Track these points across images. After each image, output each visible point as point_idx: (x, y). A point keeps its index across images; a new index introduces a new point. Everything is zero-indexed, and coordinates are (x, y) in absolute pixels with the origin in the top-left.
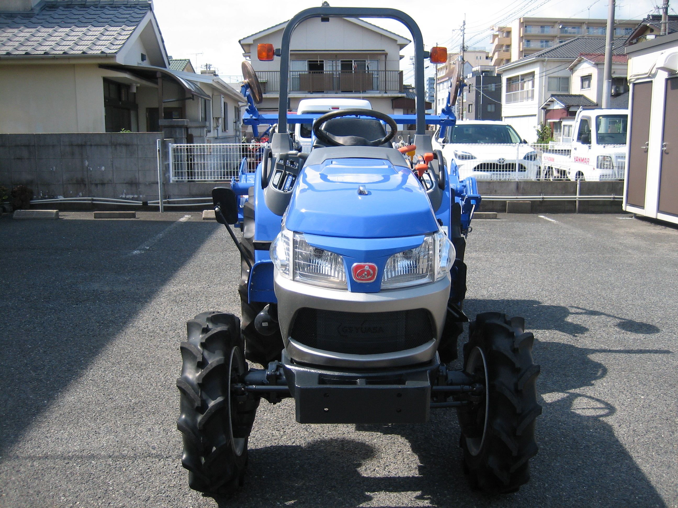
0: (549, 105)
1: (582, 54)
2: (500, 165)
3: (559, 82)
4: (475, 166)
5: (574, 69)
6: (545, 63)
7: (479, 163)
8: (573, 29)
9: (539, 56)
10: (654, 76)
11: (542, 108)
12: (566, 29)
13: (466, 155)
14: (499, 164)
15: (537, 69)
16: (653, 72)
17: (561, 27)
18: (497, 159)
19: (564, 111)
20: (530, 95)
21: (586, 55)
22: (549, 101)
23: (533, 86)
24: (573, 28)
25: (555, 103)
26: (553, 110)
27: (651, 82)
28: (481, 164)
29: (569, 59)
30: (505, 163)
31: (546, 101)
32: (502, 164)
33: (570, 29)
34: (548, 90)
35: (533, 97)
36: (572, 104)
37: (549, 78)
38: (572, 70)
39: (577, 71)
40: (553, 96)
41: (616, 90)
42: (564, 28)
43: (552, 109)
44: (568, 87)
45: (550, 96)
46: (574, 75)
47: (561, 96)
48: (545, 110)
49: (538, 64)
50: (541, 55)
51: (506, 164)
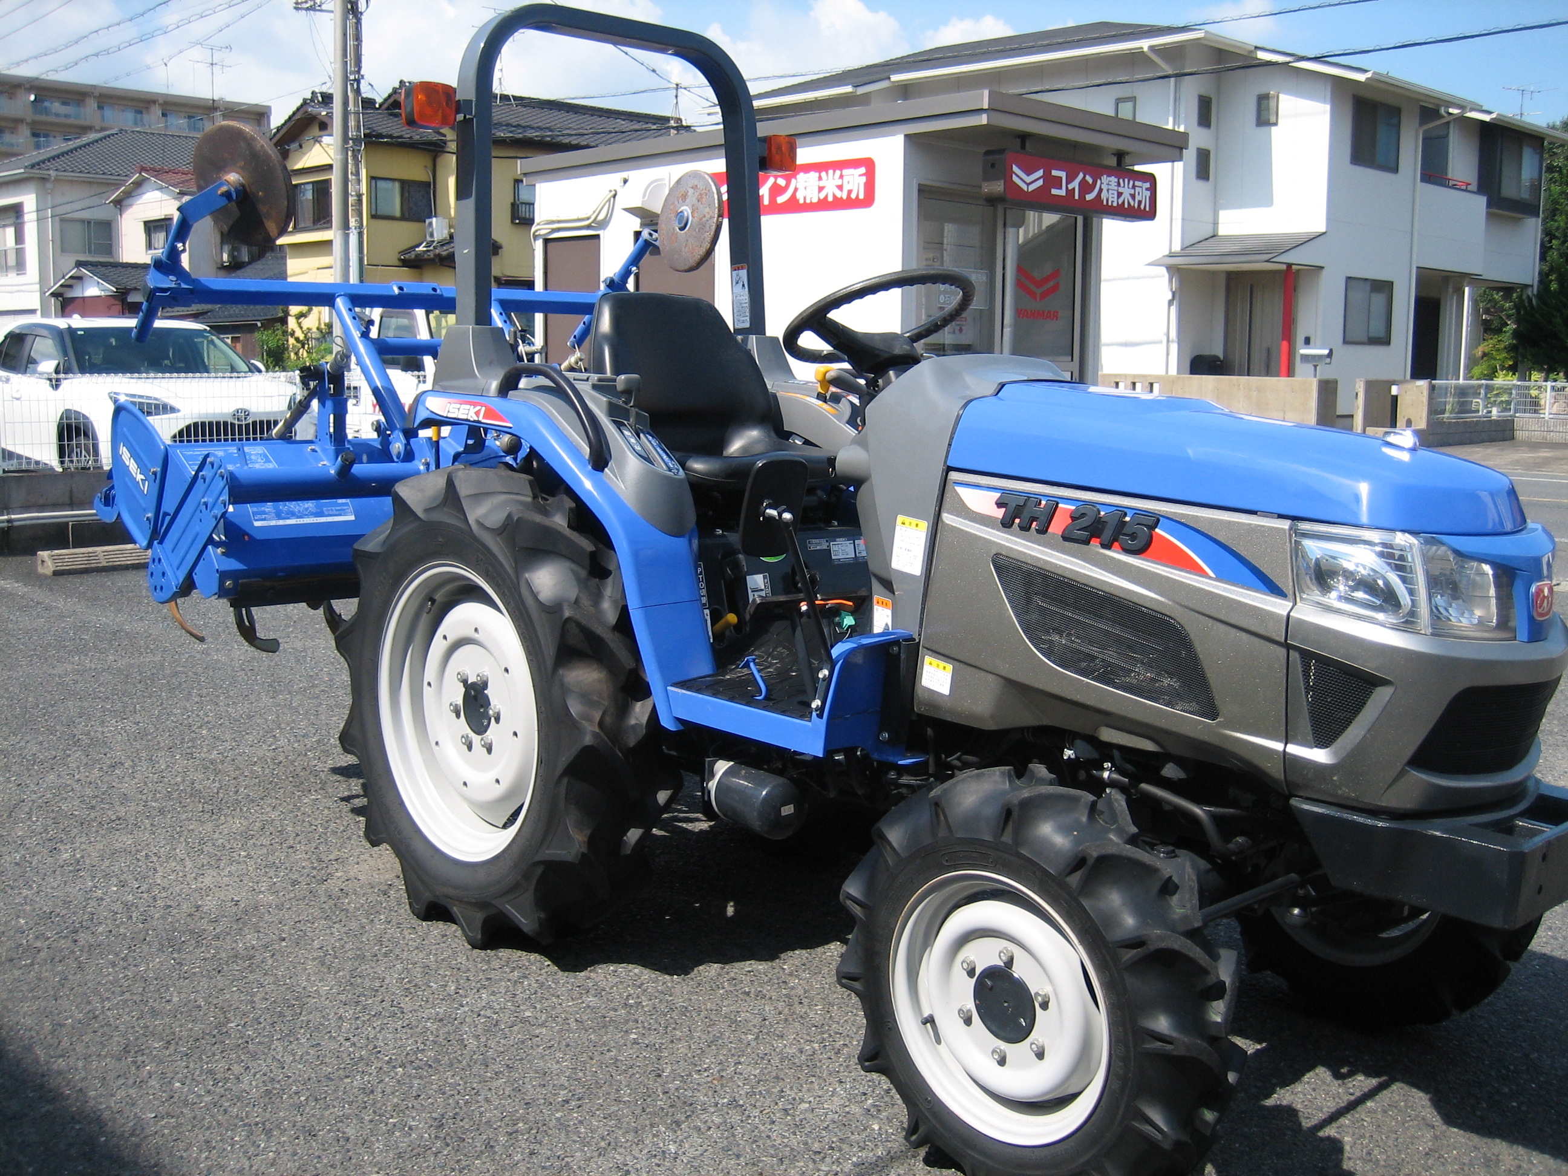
0: (70, 286)
1: (143, 169)
2: (240, 426)
3: (89, 234)
4: (172, 434)
5: (124, 203)
6: (49, 185)
7: (182, 425)
8: (64, 107)
9: (33, 166)
10: (603, 224)
11: (53, 294)
12: (47, 104)
13: (151, 404)
14: (236, 422)
15: (29, 201)
16: (601, 217)
17: (32, 98)
18: (231, 409)
19: (113, 301)
20: (12, 260)
21: (158, 172)
22: (71, 277)
23: (19, 238)
24: (65, 103)
25: (86, 282)
26: (84, 298)
27: (597, 237)
28: (188, 427)
29: (109, 177)
30: (250, 420)
31: (63, 277)
32: (244, 423)
33: (56, 106)
34: (63, 250)
35: (20, 266)
36: (133, 286)
37: (62, 220)
38: (120, 204)
39: (134, 207)
40: (79, 264)
41: (231, 255)
42: (42, 101)
43: (81, 295)
44: (111, 245)
45: (74, 265)
46: (124, 216)
47: (103, 266)
48: (60, 299)
49: (32, 186)
50: (39, 165)
51: (254, 423)
